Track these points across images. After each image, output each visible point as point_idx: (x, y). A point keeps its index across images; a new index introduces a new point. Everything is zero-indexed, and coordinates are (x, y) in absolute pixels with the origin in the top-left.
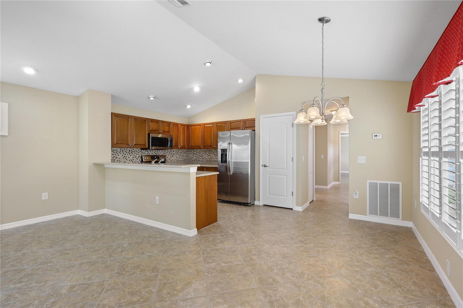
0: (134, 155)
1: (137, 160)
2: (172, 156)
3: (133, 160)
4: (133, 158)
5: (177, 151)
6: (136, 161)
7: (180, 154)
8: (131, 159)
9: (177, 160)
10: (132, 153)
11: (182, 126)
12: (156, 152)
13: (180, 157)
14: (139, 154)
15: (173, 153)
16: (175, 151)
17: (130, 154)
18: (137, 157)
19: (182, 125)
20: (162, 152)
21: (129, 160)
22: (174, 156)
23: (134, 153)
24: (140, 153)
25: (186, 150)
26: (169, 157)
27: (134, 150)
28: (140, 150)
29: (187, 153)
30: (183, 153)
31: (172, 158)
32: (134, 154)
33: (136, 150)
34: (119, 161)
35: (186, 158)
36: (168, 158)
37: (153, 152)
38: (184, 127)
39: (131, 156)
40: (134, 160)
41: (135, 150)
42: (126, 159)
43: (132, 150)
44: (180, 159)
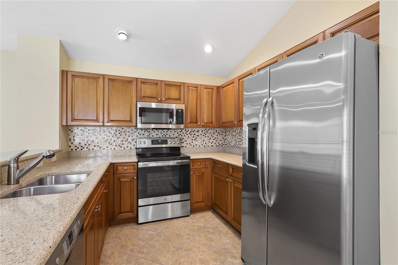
0: (124, 138)
1: (129, 145)
2: (194, 139)
3: (122, 146)
4: (123, 142)
5: (203, 131)
6: (127, 147)
7: (210, 136)
8: (119, 142)
9: (205, 145)
10: (121, 135)
11: (206, 90)
12: (164, 133)
13: (209, 141)
14: (132, 136)
15: (197, 134)
16: (200, 132)
17: (118, 136)
18: (130, 140)
19: (207, 87)
20: (176, 133)
21: (114, 145)
22: (197, 139)
23: (123, 134)
24: (134, 135)
25: (222, 129)
26: (189, 141)
27: (124, 130)
28: (135, 130)
29: (224, 135)
30: (217, 134)
31: (194, 142)
32: (124, 136)
33: (128, 130)
34: (98, 146)
35: (222, 141)
36: (186, 143)
37: (159, 133)
38: (211, 90)
39: (119, 139)
40: (124, 145)
41: (126, 130)
42: (111, 143)
43: (121, 130)
44: (210, 144)
